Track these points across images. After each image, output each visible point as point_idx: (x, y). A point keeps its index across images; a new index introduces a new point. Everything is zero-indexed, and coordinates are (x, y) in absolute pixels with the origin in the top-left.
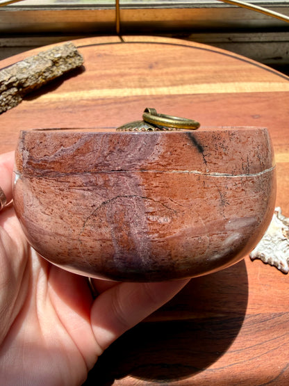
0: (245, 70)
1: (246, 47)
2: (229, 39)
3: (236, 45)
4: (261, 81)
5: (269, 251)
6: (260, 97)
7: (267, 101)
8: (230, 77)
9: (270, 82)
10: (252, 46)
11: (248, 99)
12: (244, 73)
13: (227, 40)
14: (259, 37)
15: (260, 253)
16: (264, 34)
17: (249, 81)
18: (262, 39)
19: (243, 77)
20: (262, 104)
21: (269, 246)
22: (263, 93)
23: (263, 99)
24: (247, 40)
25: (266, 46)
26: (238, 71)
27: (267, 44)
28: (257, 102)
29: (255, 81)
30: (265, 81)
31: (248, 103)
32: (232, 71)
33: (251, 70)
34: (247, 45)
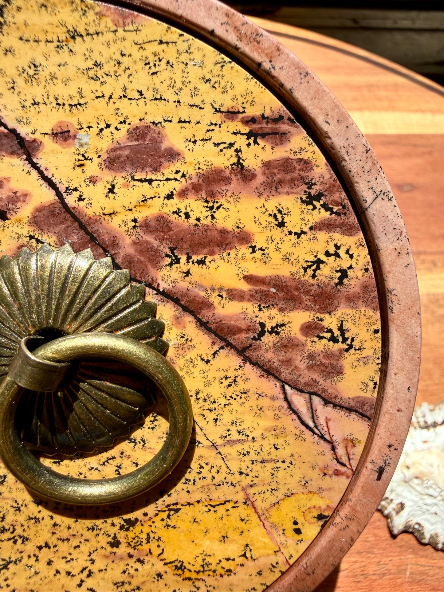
0: (386, 87)
1: (387, 39)
2: (355, 21)
3: (367, 34)
4: (416, 111)
5: (433, 519)
6: (415, 146)
7: (430, 153)
8: (355, 99)
9: (433, 112)
10: (398, 37)
11: (391, 150)
12: (382, 93)
13: (350, 24)
14: (413, 20)
15: (413, 521)
16: (423, 15)
17: (392, 108)
18: (419, 24)
19: (380, 99)
20: (419, 161)
21: (435, 509)
22: (421, 136)
23: (421, 150)
24: (389, 24)
25: (424, 39)
26: (370, 87)
27: (427, 36)
28: (408, 155)
29: (403, 110)
30: (423, 111)
31: (391, 157)
32: (359, 88)
33: (396, 86)
34: (387, 36)
